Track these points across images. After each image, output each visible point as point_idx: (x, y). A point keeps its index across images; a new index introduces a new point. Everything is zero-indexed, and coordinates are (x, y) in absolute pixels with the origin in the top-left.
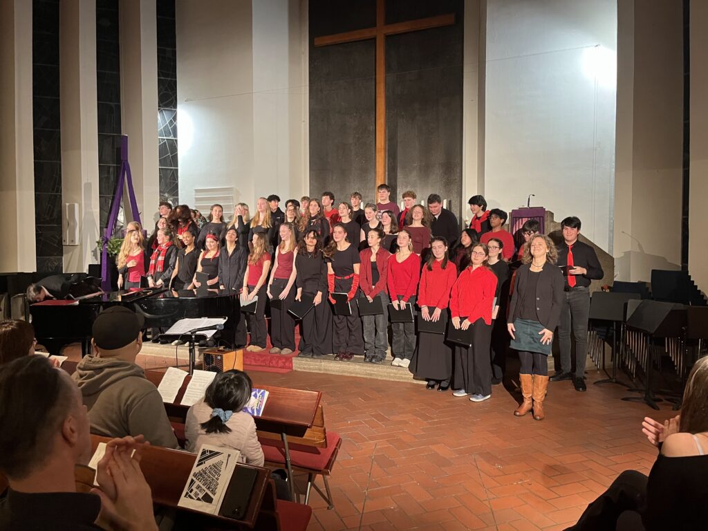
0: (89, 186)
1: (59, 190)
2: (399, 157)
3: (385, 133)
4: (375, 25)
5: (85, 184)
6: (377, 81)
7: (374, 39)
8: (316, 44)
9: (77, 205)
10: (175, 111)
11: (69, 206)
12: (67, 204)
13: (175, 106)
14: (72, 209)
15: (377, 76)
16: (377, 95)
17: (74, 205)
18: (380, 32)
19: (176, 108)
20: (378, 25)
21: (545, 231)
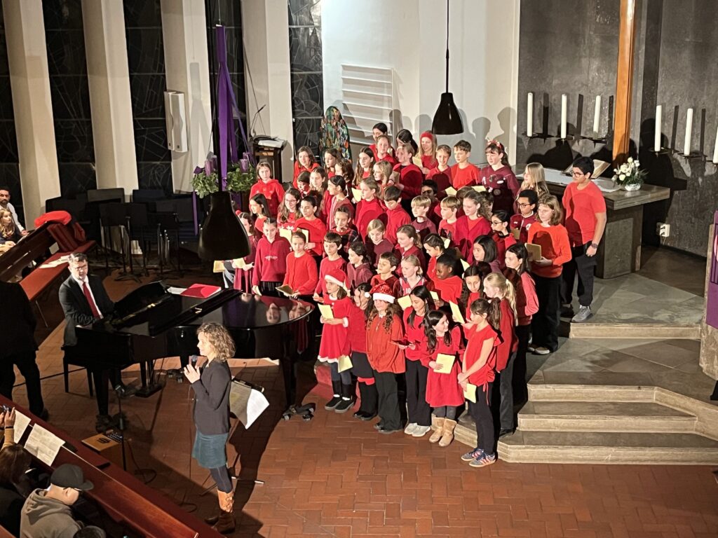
0: (195, 66)
1: (162, 68)
5: (191, 64)
9: (181, 96)
11: (173, 97)
12: (171, 94)
14: (176, 100)
17: (178, 97)
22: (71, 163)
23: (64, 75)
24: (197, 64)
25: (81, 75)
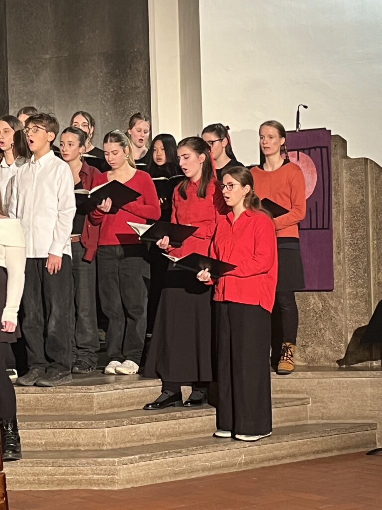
21: (333, 177)
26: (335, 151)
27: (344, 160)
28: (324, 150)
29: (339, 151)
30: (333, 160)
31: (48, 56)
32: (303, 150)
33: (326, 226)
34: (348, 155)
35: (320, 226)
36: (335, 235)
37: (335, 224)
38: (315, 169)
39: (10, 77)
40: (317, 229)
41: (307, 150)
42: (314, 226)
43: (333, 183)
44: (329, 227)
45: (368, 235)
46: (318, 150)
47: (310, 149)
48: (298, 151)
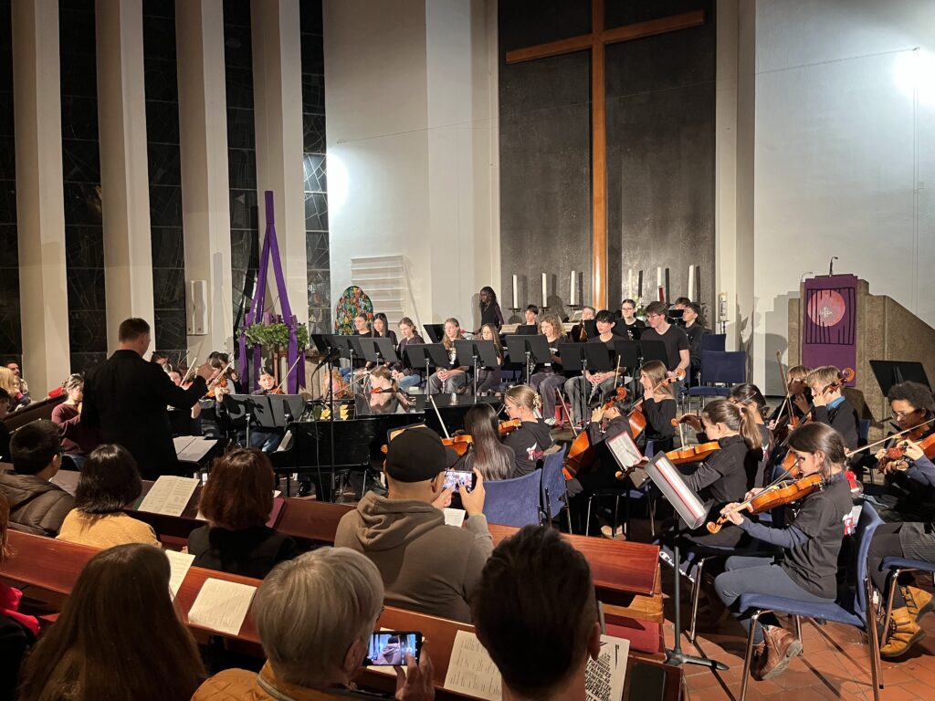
0: (218, 256)
1: (181, 264)
2: (624, 209)
3: (605, 176)
4: (590, 31)
5: (214, 255)
6: (594, 107)
7: (589, 50)
8: (508, 60)
9: (204, 283)
10: (324, 156)
11: (195, 284)
12: (193, 282)
13: (324, 150)
14: (198, 287)
15: (594, 101)
16: (594, 126)
17: (201, 283)
18: (598, 41)
19: (325, 151)
20: (594, 31)
21: (857, 308)
22: (80, 353)
23: (79, 268)
24: (221, 254)
25: (97, 268)
26: (860, 290)
27: (867, 297)
28: (852, 290)
29: (863, 290)
30: (858, 297)
31: (648, 219)
32: (835, 290)
33: (851, 342)
34: (870, 292)
35: (846, 342)
36: (858, 349)
37: (858, 341)
38: (843, 303)
39: (623, 232)
40: (843, 344)
41: (838, 290)
42: (841, 342)
43: (858, 313)
44: (853, 343)
45: (884, 349)
46: (847, 290)
47: (840, 289)
48: (831, 289)
